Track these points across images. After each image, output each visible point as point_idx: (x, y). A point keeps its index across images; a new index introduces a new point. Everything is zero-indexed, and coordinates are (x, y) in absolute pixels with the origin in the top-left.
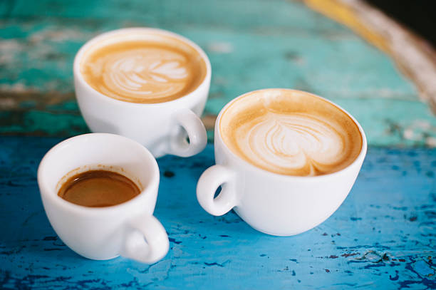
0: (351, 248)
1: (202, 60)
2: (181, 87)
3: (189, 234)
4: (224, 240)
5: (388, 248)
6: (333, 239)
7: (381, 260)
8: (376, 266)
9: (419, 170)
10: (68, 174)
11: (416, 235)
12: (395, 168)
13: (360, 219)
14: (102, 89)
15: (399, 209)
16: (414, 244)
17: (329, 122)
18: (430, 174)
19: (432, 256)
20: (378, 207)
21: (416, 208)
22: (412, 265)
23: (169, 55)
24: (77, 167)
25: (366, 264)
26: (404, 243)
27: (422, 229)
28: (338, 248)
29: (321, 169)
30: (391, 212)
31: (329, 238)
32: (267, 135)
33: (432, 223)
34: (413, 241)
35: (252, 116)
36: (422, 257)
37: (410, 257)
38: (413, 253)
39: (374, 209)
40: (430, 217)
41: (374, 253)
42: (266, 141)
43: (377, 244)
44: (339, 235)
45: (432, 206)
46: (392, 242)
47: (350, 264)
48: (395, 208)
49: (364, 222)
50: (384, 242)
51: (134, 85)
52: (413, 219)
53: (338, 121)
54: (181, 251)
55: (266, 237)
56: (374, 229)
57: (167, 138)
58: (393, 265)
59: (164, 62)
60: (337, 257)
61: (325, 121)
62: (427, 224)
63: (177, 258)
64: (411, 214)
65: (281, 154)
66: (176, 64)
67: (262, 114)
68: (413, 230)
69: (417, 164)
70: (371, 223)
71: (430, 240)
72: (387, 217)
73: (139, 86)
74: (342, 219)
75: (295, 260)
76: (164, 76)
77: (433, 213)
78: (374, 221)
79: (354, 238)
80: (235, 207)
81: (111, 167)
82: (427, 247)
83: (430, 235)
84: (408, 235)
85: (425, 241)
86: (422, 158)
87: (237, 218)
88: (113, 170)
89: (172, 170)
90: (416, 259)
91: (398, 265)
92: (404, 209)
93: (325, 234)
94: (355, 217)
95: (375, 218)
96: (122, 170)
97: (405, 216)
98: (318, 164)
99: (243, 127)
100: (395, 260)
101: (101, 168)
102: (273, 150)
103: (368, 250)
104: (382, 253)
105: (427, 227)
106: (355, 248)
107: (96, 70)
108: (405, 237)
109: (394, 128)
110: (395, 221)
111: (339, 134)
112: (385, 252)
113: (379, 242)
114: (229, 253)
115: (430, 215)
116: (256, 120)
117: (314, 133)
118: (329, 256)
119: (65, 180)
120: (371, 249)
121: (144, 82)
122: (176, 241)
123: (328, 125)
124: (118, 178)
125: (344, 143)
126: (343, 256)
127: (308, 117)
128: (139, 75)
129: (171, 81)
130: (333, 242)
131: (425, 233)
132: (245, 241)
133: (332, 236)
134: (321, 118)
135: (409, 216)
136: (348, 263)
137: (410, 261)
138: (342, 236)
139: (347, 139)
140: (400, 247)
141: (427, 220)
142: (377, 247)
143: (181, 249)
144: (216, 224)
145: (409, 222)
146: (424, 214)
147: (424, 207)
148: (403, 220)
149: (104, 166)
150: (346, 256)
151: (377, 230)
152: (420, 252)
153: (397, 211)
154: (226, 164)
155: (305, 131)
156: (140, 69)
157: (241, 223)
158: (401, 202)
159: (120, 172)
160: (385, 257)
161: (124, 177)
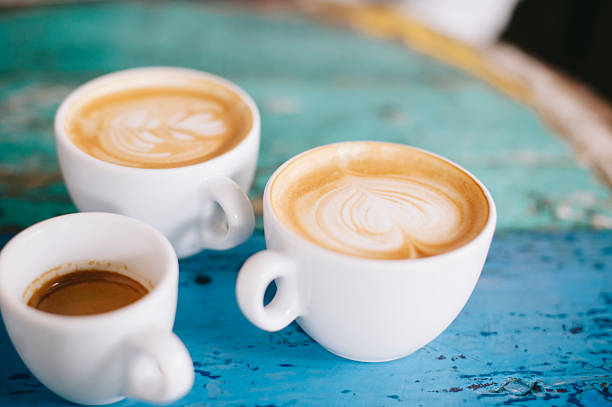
0: (481, 376)
1: (247, 108)
2: (214, 146)
3: (232, 365)
4: (285, 371)
5: (540, 374)
6: (453, 364)
7: (529, 392)
8: (522, 400)
9: (582, 261)
10: (42, 276)
11: (581, 354)
12: (546, 259)
13: (495, 333)
14: (97, 151)
15: (554, 316)
16: (580, 365)
17: (437, 186)
18: (599, 266)
19: (608, 383)
20: (522, 315)
21: (581, 314)
22: (578, 396)
23: (198, 105)
24: (56, 265)
25: (506, 398)
26: (564, 365)
27: (591, 344)
28: (462, 377)
29: (425, 249)
30: (541, 322)
31: (447, 362)
32: (343, 206)
33: (606, 335)
34: (577, 362)
35: (320, 181)
36: (592, 385)
37: (575, 385)
38: (578, 379)
39: (516, 319)
40: (602, 327)
41: (519, 381)
42: (341, 215)
43: (522, 368)
44: (463, 357)
45: (604, 311)
46: (546, 364)
47: (482, 400)
48: (548, 316)
49: (501, 337)
50: (533, 366)
51: (145, 146)
52: (576, 330)
53: (452, 184)
54: (219, 390)
55: (351, 365)
56: (516, 347)
57: (196, 223)
58: (548, 397)
59: (190, 113)
60: (461, 390)
61: (431, 184)
62: (598, 336)
63: (212, 399)
64: (573, 323)
65: (366, 231)
66: (208, 116)
67: (337, 178)
68: (578, 345)
69: (578, 253)
70: (512, 338)
71: (604, 360)
72: (536, 328)
73: (152, 146)
74: (466, 335)
75: (395, 397)
76: (190, 133)
77: (607, 320)
78: (517, 336)
79: (486, 362)
80: (299, 318)
81: (109, 265)
82: (601, 370)
83: (604, 352)
84: (570, 353)
85: (596, 361)
86: (586, 245)
87: (306, 339)
88: (112, 269)
89: (207, 273)
90: (583, 388)
91: (557, 397)
92: (562, 316)
93: (441, 358)
94: (486, 330)
95: (518, 332)
96: (126, 268)
97: (564, 327)
98: (422, 244)
99: (308, 196)
100: (551, 390)
101: (94, 267)
102: (353, 227)
103: (508, 378)
104: (531, 382)
105: (597, 341)
106: (489, 375)
107: (89, 127)
108: (565, 357)
109: (542, 205)
110: (549, 334)
111: (454, 201)
112: (535, 380)
113: (525, 365)
114: (293, 389)
115: (602, 323)
116: (328, 185)
117: (416, 202)
118: (448, 389)
119: (39, 285)
120: (514, 376)
121: (160, 141)
122: (212, 374)
123: (437, 190)
124: (119, 280)
125: (462, 213)
126: (470, 387)
127: (407, 179)
128: (153, 132)
129: (199, 138)
130: (454, 367)
131: (594, 350)
132: (318, 371)
133: (453, 360)
134: (425, 180)
135: (570, 326)
136: (479, 398)
137: (574, 391)
138: (468, 360)
139: (466, 208)
140: (559, 371)
141: (597, 331)
142: (523, 373)
143: (220, 387)
144: (273, 348)
145: (570, 334)
146: (592, 323)
147: (593, 312)
148: (561, 333)
149: (98, 264)
150: (475, 387)
151: (522, 348)
152: (588, 377)
153: (551, 320)
154: (281, 249)
155: (402, 199)
156: (154, 124)
157: (311, 346)
158: (557, 306)
159: (122, 272)
160: (536, 388)
161: (128, 279)
